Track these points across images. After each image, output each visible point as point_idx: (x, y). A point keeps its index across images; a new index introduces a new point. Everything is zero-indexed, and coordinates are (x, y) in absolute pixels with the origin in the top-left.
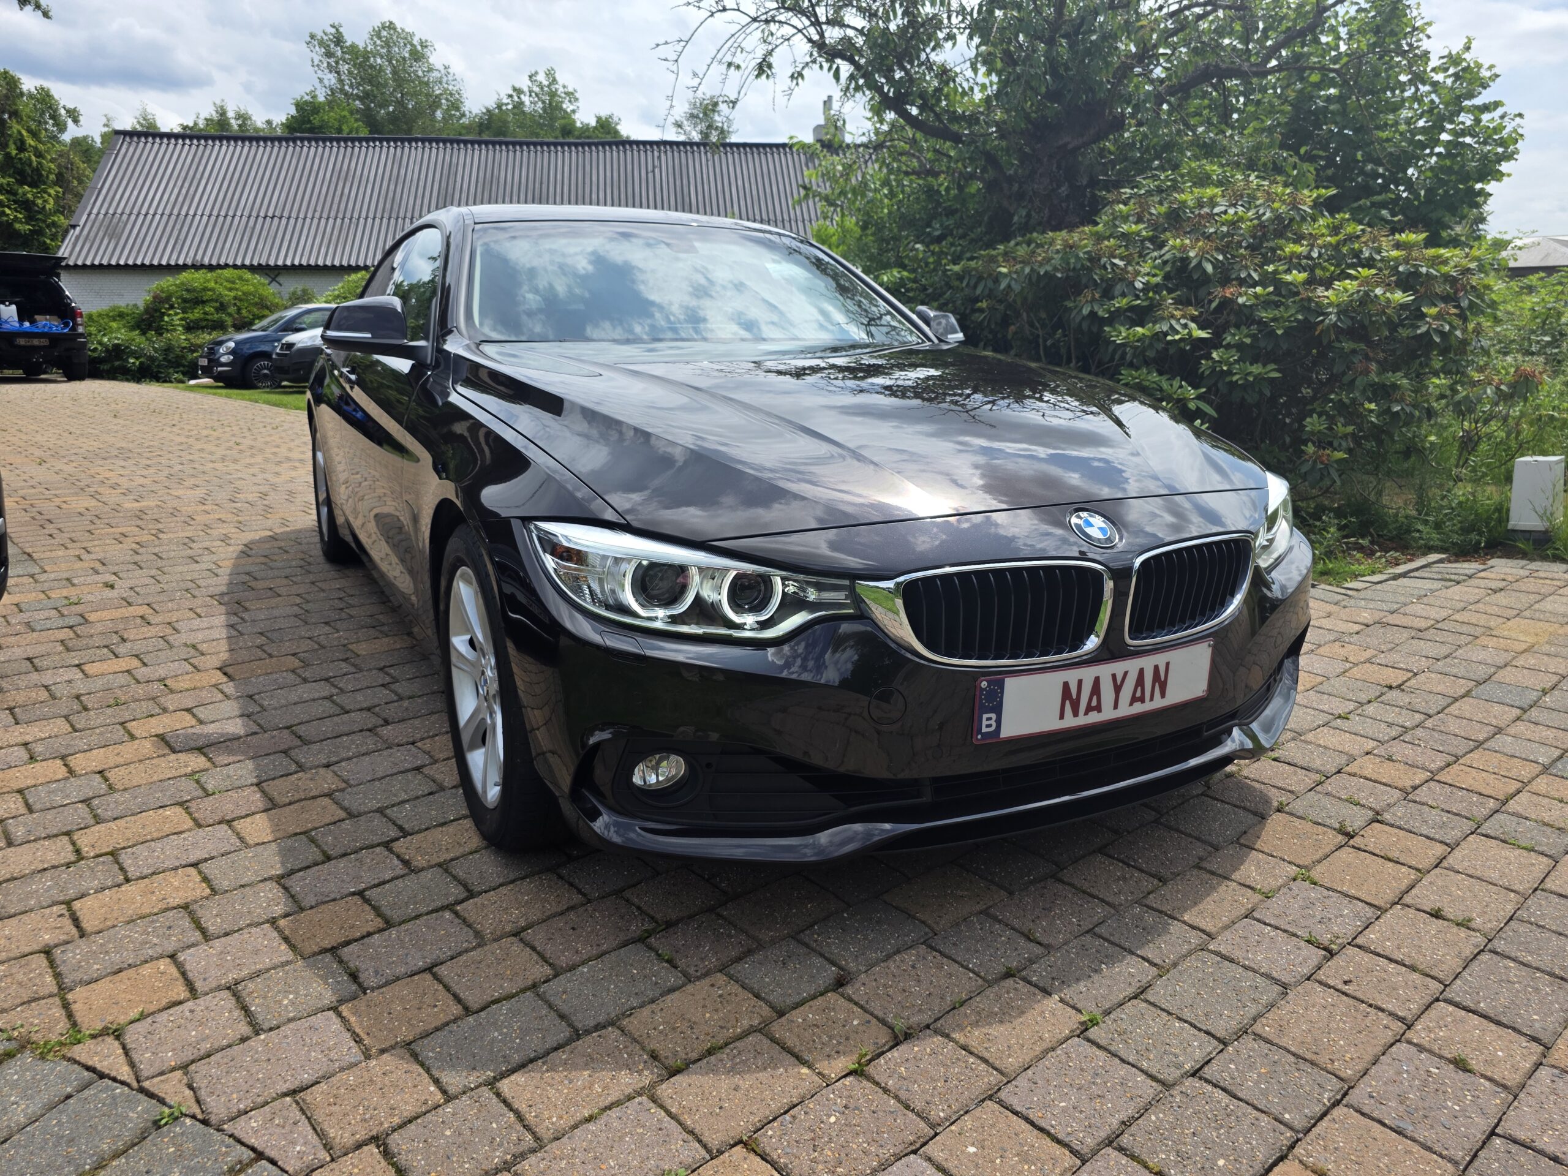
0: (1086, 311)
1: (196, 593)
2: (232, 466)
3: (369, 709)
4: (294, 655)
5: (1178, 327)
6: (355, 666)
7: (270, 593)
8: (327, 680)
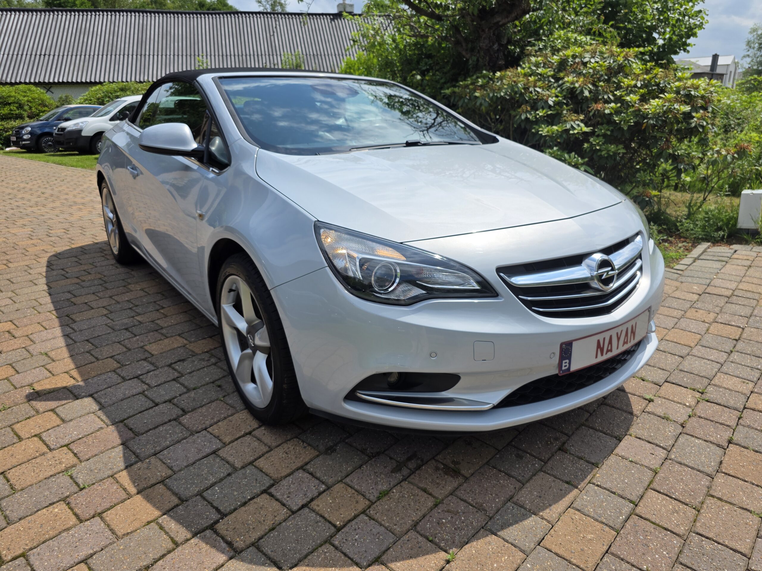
0: (523, 117)
1: (40, 310)
2: (44, 210)
3: (170, 401)
4: (111, 357)
5: (575, 126)
6: (152, 364)
7: (86, 307)
8: (137, 377)
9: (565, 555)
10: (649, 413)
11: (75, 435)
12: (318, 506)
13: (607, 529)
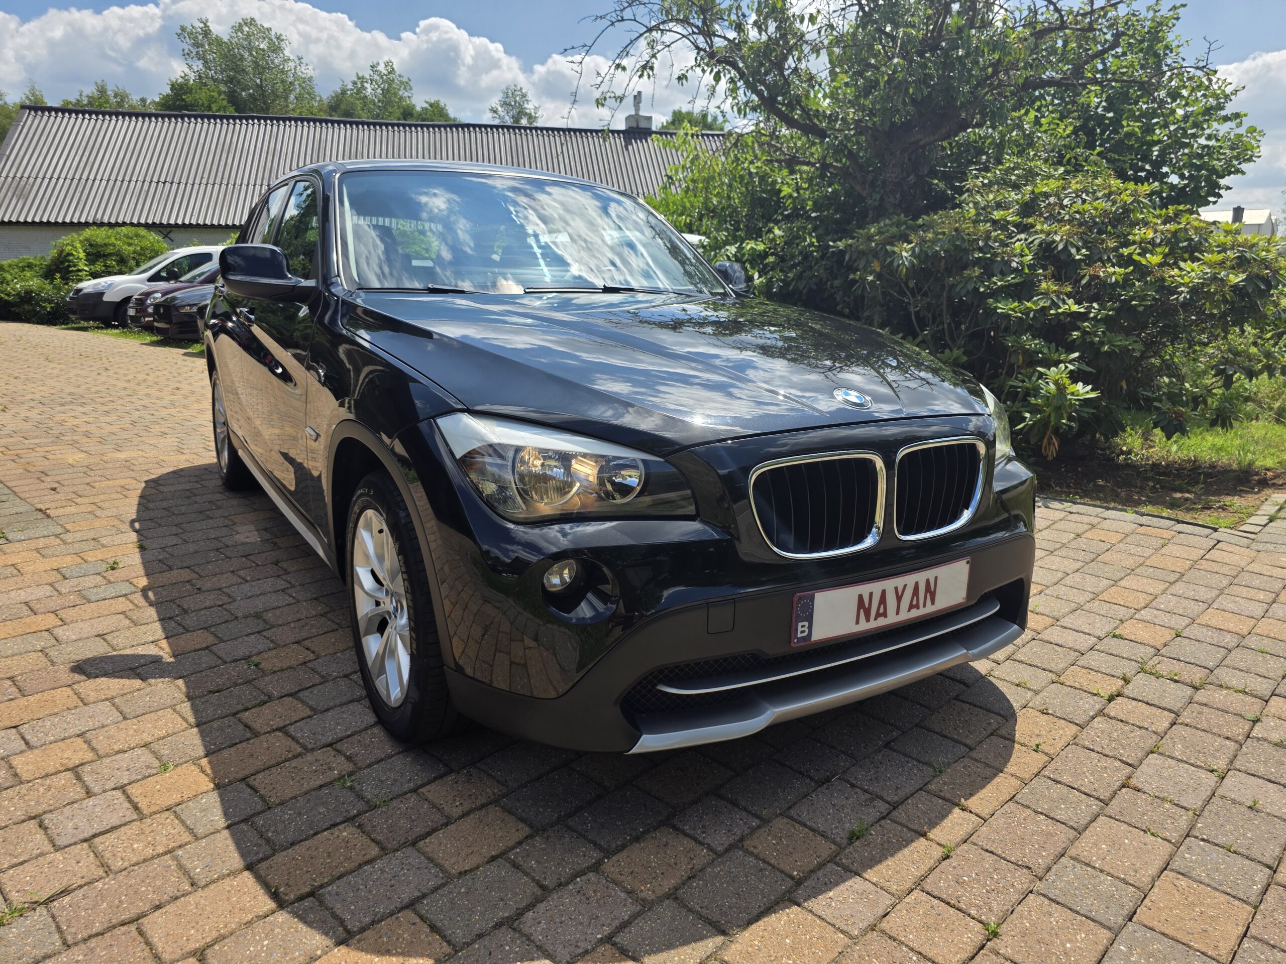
0: (970, 287)
5: (1059, 302)
9: (1179, 937)
10: (1258, 739)
11: (340, 731)
12: (755, 847)
13: (1237, 902)
